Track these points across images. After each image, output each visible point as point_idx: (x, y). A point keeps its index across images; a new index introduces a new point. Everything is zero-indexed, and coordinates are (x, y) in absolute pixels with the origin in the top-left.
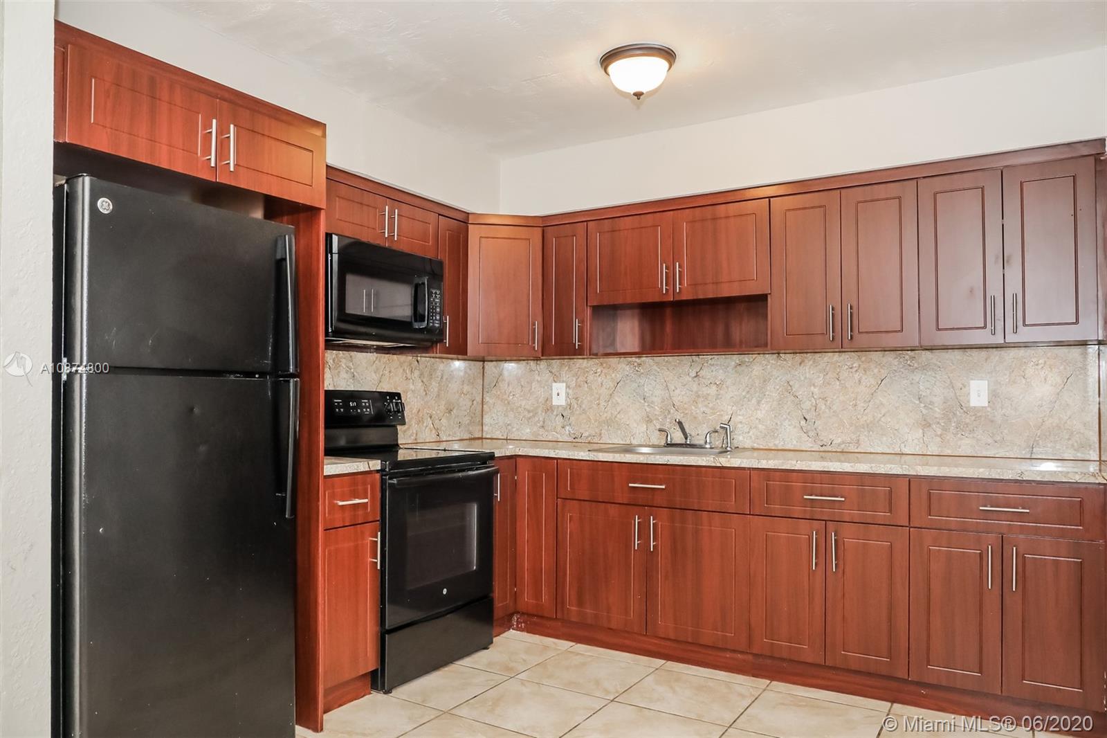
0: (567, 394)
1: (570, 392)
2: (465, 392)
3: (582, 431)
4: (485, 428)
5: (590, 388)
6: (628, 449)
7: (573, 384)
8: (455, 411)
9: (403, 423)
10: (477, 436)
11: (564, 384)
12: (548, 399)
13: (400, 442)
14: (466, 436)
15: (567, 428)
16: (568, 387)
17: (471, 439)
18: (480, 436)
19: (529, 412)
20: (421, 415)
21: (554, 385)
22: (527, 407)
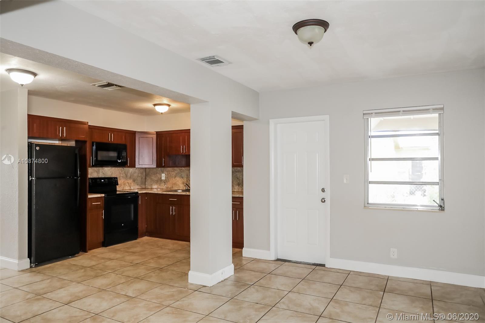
0: (165, 177)
1: (166, 176)
2: (139, 176)
3: (169, 186)
4: (146, 185)
5: (170, 175)
6: (176, 191)
7: (167, 174)
8: (136, 181)
9: (118, 185)
10: (143, 187)
11: (164, 174)
12: (161, 178)
13: (117, 190)
14: (140, 188)
15: (165, 185)
16: (165, 175)
17: (141, 188)
18: (145, 187)
19: (156, 181)
20: (125, 182)
21: (162, 174)
22: (156, 180)
